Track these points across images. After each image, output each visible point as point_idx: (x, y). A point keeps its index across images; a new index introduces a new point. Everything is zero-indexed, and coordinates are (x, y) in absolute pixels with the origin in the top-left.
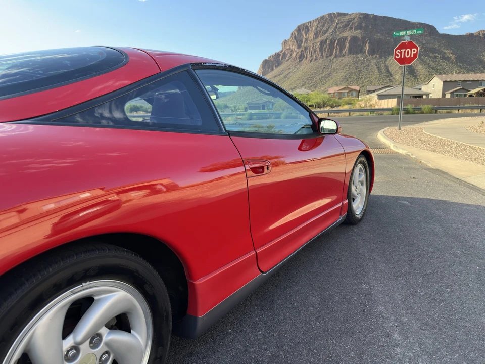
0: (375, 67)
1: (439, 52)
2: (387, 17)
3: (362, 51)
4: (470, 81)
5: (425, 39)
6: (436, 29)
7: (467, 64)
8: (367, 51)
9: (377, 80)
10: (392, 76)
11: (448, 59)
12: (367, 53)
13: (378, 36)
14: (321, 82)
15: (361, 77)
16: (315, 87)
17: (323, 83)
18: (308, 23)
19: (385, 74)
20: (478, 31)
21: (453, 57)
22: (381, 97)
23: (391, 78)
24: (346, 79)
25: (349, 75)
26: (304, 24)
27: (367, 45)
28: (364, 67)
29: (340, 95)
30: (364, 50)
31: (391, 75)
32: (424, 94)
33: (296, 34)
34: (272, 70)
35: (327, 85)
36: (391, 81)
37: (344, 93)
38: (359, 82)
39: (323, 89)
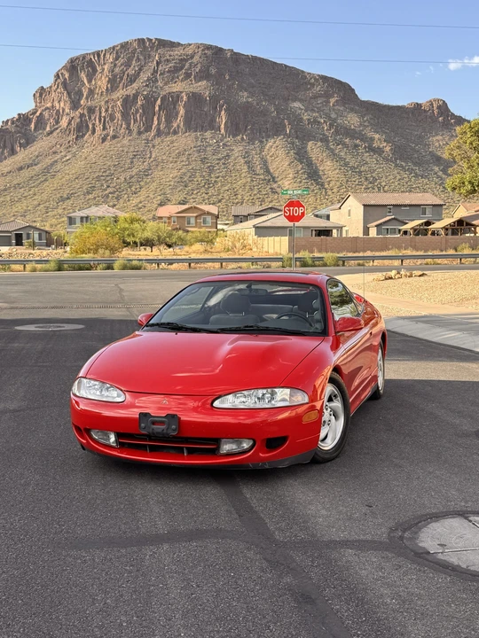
0: (242, 161)
1: (363, 138)
2: (260, 59)
3: (212, 126)
4: (405, 206)
5: (334, 110)
6: (353, 90)
7: (415, 164)
8: (223, 126)
9: (248, 187)
10: (276, 182)
11: (379, 151)
12: (223, 131)
13: (244, 97)
14: (130, 187)
15: (213, 179)
16: (118, 198)
17: (133, 189)
18: (93, 54)
19: (262, 177)
20: (428, 100)
21: (388, 149)
22: (261, 231)
23: (275, 186)
24: (183, 182)
25: (189, 174)
26: (84, 57)
27: (223, 112)
28: (219, 159)
29: (181, 222)
30: (217, 125)
31: (274, 178)
32: (335, 228)
33: (67, 76)
34: (13, 152)
35: (143, 193)
36: (274, 191)
37: (189, 218)
38: (211, 191)
39: (134, 201)
